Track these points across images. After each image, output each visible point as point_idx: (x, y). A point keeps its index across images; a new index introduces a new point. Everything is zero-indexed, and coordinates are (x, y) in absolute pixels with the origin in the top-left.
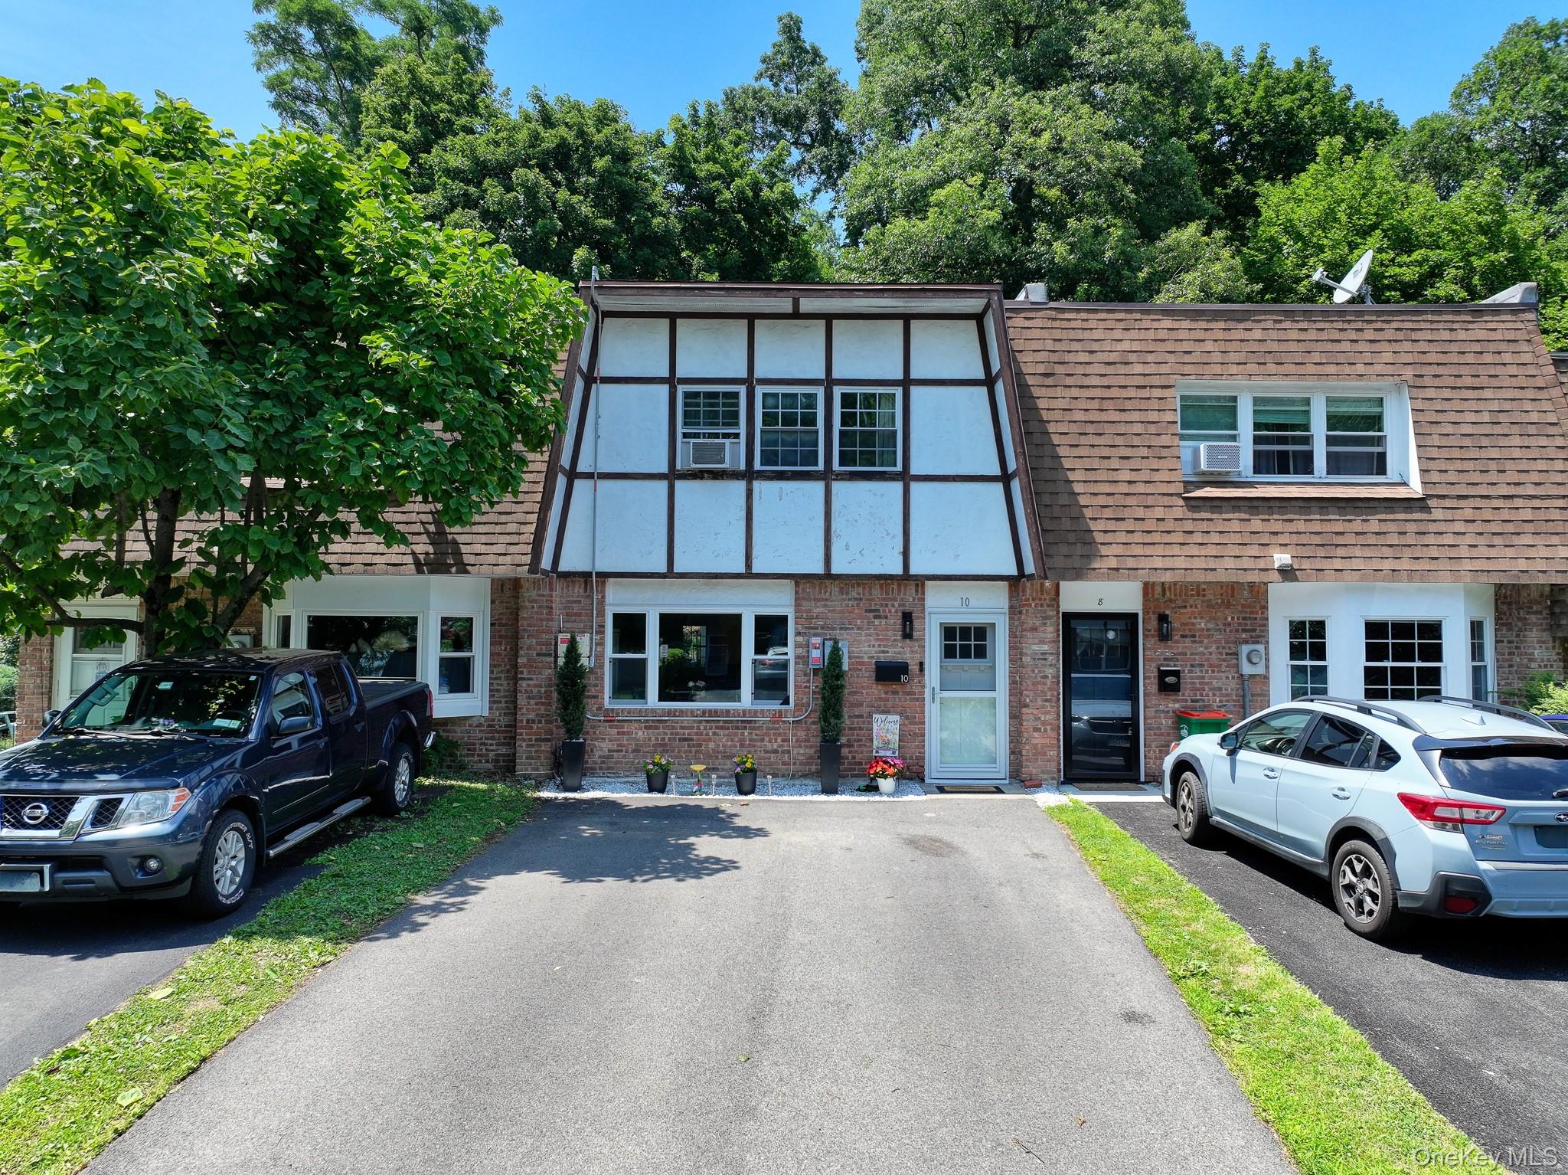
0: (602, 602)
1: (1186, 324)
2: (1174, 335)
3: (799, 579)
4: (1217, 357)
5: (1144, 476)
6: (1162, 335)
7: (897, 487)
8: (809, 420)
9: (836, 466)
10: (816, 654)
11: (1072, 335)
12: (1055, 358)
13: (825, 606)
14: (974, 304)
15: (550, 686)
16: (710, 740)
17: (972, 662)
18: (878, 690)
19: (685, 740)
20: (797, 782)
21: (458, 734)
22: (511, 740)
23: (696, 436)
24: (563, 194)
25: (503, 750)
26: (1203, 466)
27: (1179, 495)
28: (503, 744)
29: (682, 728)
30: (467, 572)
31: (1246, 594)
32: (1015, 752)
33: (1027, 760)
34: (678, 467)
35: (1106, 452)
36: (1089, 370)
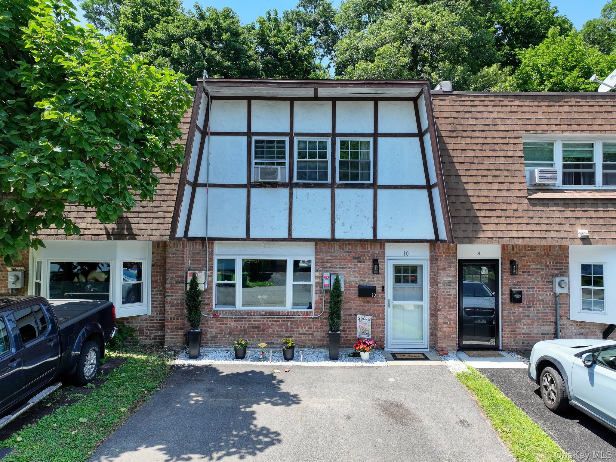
0: (212, 254)
1: (527, 103)
2: (521, 109)
3: (317, 241)
4: (544, 121)
5: (506, 186)
6: (515, 109)
7: (371, 192)
8: (323, 156)
9: (337, 181)
10: (326, 282)
11: (466, 109)
12: (456, 121)
13: (331, 256)
14: (412, 92)
15: (183, 299)
16: (269, 328)
17: (410, 285)
18: (359, 301)
19: (256, 327)
20: (316, 350)
21: (134, 324)
22: (162, 328)
23: (262, 164)
24: (208, 51)
25: (159, 333)
26: (537, 181)
27: (525, 197)
28: (158, 330)
29: (255, 321)
30: (135, 239)
31: (557, 249)
32: (433, 334)
33: (441, 340)
34: (252, 181)
35: (485, 173)
36: (475, 128)
